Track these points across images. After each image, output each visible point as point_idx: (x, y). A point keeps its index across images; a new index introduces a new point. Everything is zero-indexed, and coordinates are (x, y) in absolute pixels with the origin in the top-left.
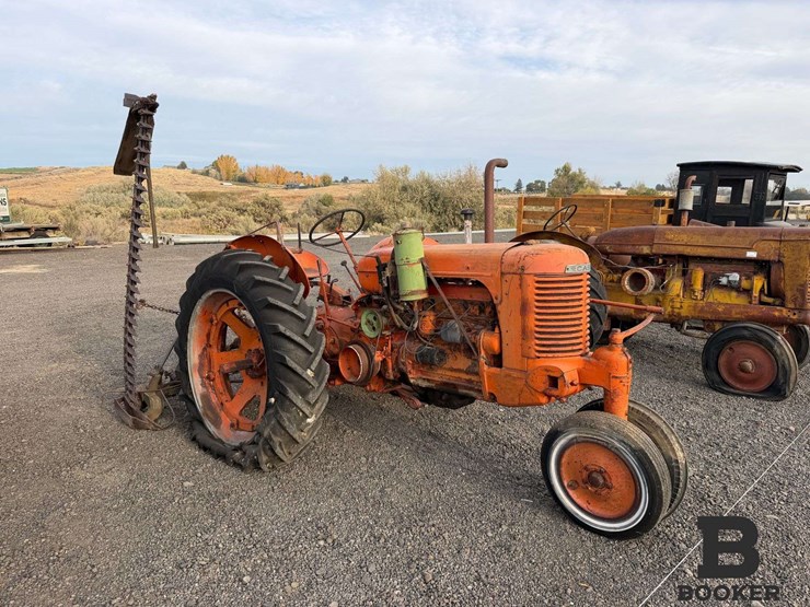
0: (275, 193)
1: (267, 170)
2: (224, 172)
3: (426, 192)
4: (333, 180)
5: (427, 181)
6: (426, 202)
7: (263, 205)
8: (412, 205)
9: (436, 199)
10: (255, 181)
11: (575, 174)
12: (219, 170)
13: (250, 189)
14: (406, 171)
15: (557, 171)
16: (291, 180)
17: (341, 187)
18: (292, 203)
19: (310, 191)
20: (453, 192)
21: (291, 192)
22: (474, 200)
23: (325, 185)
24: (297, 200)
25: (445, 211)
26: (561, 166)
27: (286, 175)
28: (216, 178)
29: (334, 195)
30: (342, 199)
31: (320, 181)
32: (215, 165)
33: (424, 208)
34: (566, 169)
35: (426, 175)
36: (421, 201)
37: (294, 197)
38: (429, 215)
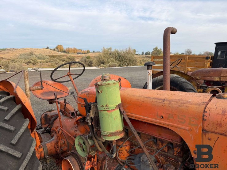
0: (73, 55)
1: (71, 49)
2: (59, 50)
3: (117, 55)
4: (90, 52)
5: (117, 52)
6: (117, 58)
7: (69, 59)
8: (113, 59)
9: (120, 57)
10: (68, 52)
11: (159, 49)
12: (58, 49)
13: (67, 54)
14: (111, 49)
15: (154, 49)
16: (78, 52)
17: (92, 54)
18: (79, 58)
19: (84, 55)
20: (125, 55)
21: (78, 55)
22: (131, 57)
23: (88, 53)
24: (80, 57)
25: (122, 60)
26: (155, 48)
27: (77, 50)
28: (57, 51)
29: (91, 56)
30: (93, 57)
31: (86, 52)
32: (57, 48)
33: (116, 59)
34: (156, 48)
35: (117, 50)
36: (115, 58)
37: (79, 57)
38: (118, 61)
